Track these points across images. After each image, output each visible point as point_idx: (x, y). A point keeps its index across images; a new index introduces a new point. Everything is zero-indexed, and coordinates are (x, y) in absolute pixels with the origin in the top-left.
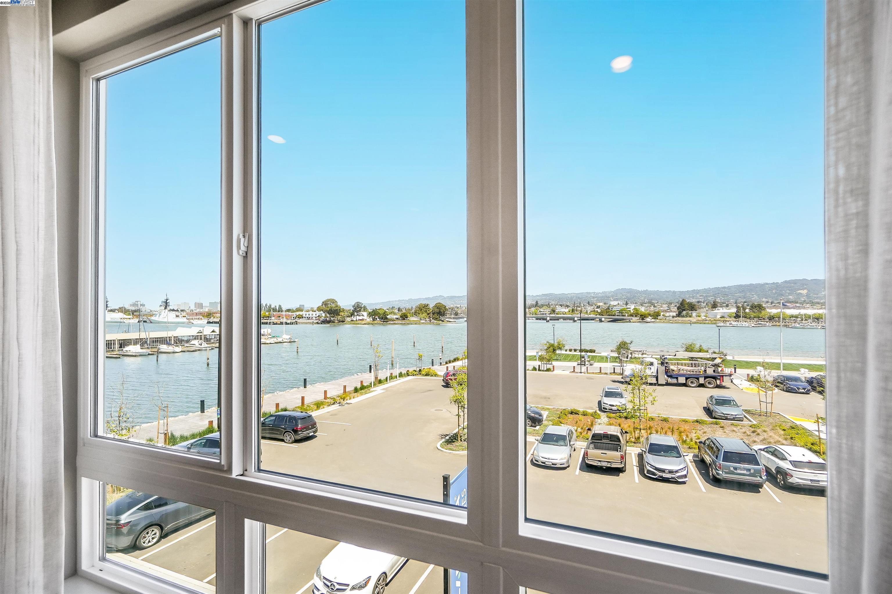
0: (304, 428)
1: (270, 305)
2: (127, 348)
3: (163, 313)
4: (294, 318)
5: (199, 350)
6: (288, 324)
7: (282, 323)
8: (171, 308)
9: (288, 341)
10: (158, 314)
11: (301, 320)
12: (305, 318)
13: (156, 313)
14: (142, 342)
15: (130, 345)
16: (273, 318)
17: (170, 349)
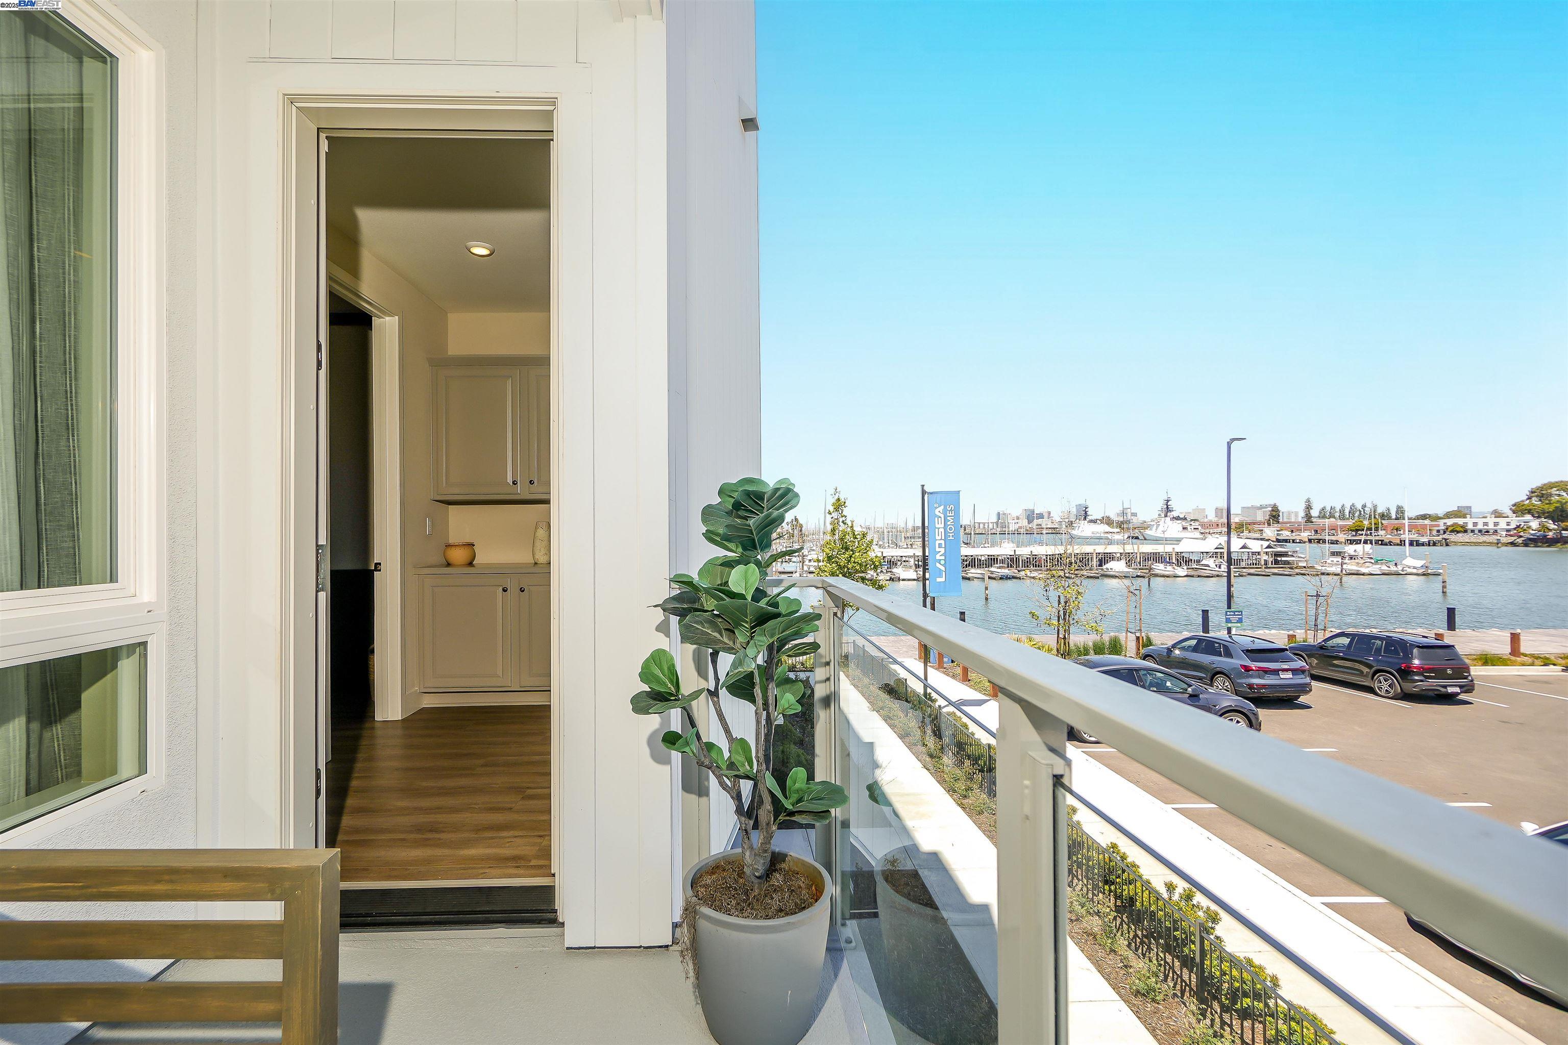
0: (1430, 670)
1: (1375, 507)
2: (1109, 566)
3: (1161, 523)
4: (1438, 531)
5: (1218, 576)
6: (1423, 545)
7: (1402, 543)
8: (1175, 514)
9: (1420, 571)
10: (1155, 526)
11: (1460, 537)
12: (1473, 531)
13: (1152, 523)
14: (1129, 559)
15: (1113, 560)
16: (1381, 533)
17: (1169, 570)
